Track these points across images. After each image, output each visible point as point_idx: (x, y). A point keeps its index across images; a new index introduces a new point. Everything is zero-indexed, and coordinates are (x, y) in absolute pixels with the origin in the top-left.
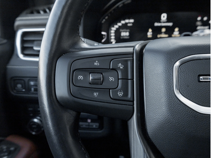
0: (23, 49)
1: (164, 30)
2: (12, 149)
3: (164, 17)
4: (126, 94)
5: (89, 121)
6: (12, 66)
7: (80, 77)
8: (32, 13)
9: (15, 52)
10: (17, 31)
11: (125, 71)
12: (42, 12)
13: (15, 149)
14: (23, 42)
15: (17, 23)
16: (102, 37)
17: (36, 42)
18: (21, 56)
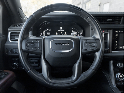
0: (11, 38)
1: (61, 32)
2: (6, 74)
3: (61, 28)
4: (40, 48)
5: (35, 63)
6: (7, 44)
7: (29, 44)
8: (14, 26)
9: (8, 40)
10: (9, 32)
11: (40, 43)
12: (18, 26)
13: (7, 74)
14: (11, 36)
15: (9, 30)
16: (40, 34)
17: (15, 36)
18: (10, 41)
